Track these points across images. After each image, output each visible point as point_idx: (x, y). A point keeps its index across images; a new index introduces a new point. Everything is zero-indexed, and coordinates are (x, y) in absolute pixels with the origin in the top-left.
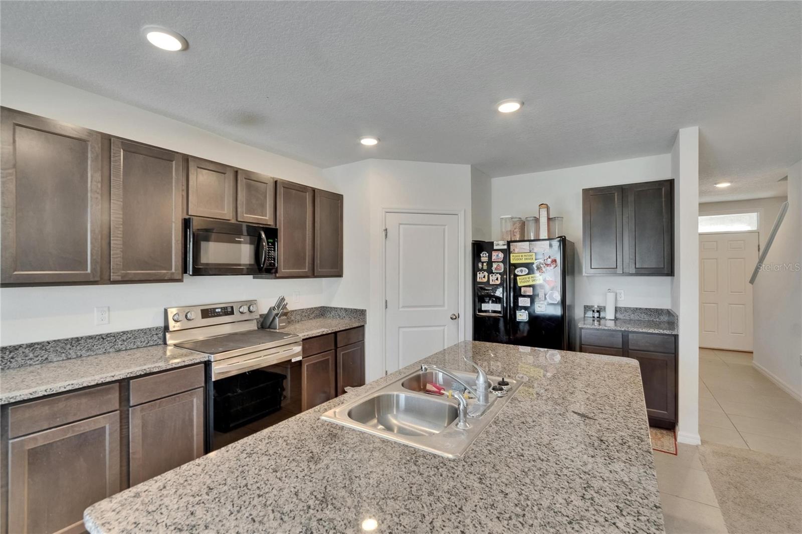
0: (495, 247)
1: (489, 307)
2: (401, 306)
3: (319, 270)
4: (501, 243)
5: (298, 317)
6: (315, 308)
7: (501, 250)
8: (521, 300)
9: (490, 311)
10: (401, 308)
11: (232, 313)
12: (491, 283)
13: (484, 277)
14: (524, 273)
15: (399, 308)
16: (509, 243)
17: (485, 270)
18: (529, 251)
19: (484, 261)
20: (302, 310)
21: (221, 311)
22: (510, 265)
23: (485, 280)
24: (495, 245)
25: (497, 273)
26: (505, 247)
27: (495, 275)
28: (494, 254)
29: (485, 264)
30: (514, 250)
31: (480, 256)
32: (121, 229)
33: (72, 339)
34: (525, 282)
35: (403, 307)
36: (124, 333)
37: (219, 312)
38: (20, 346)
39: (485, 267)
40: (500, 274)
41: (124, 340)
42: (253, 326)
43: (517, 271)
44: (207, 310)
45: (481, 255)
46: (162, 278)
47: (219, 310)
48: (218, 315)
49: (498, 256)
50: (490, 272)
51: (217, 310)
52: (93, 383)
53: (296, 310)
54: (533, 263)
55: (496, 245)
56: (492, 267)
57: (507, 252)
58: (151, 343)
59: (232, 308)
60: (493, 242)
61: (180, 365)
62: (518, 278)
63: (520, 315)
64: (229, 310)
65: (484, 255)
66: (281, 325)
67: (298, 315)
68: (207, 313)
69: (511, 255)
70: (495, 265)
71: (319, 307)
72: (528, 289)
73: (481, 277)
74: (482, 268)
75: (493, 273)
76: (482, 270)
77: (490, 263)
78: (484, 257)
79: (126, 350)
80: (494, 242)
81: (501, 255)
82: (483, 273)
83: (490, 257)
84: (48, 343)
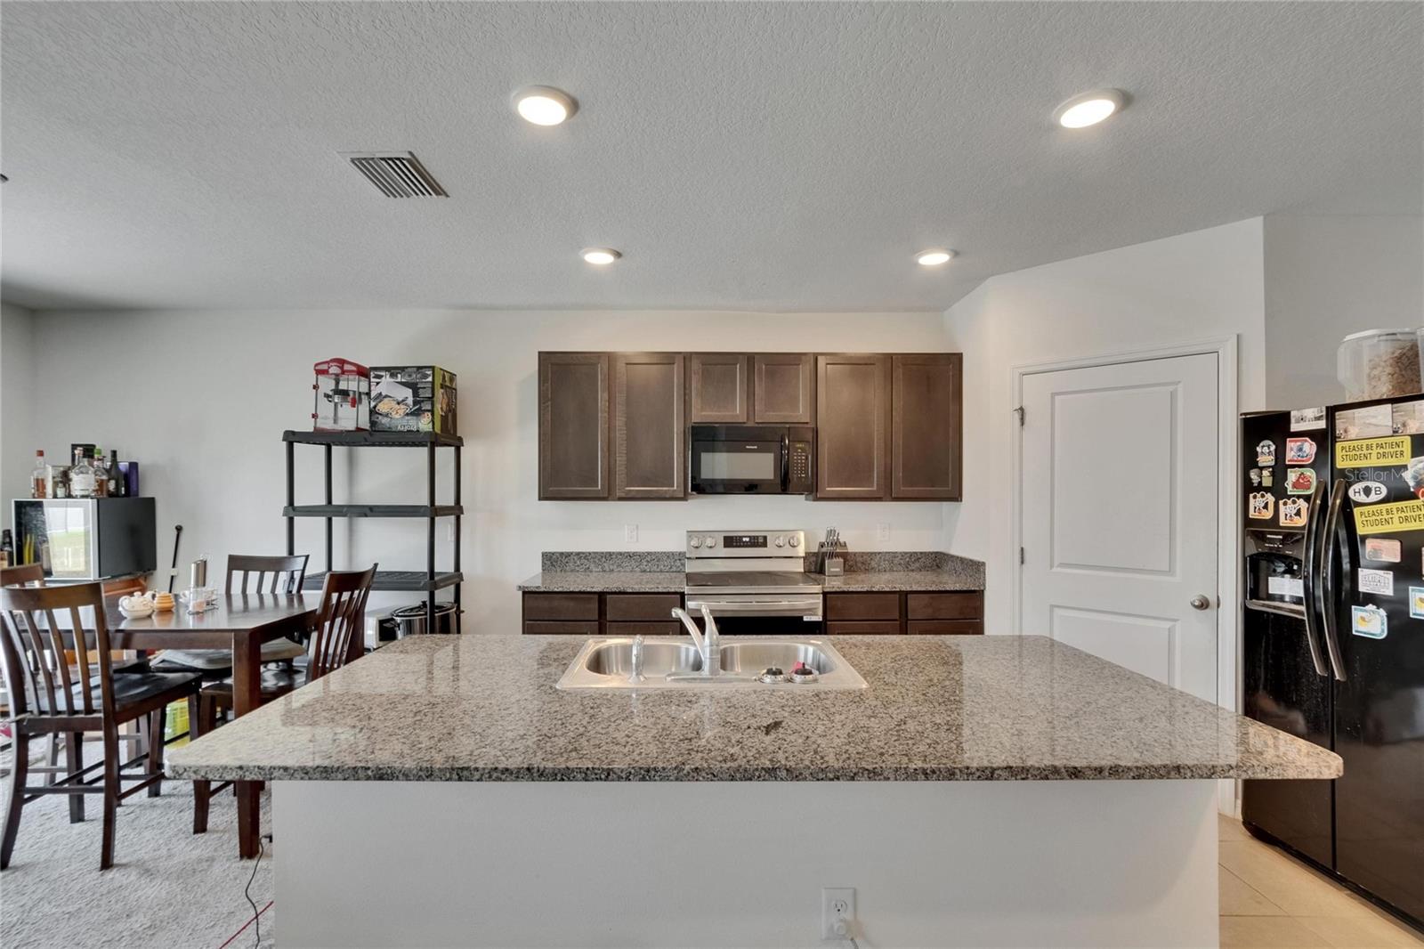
0: (1294, 427)
1: (1285, 587)
2: (1056, 563)
3: (902, 488)
4: (1310, 413)
5: (885, 565)
6: (921, 553)
7: (1312, 435)
8: (1365, 576)
9: (1287, 599)
10: (1058, 566)
11: (764, 544)
12: (1283, 522)
13: (1266, 507)
14: (1373, 497)
15: (1052, 567)
16: (1331, 412)
17: (1267, 490)
18: (1391, 433)
19: (1265, 464)
20: (894, 555)
21: (750, 541)
22: (1336, 473)
23: (1268, 515)
24: (1293, 420)
25: (1299, 497)
26: (1322, 424)
27: (1294, 502)
28: (1292, 445)
29: (1266, 473)
30: (1346, 431)
31: (1257, 452)
32: (625, 445)
33: (606, 553)
34: (1377, 522)
35: (1062, 565)
36: (648, 553)
37: (746, 542)
38: (572, 553)
39: (1267, 482)
40: (1307, 498)
41: (648, 561)
42: (799, 567)
43: (1356, 492)
44: (732, 537)
45: (1259, 449)
46: (663, 496)
47: (748, 539)
48: (746, 545)
49: (1300, 450)
50: (1279, 491)
51: (744, 539)
52: (577, 590)
53: (880, 553)
54: (1405, 467)
55: (1297, 422)
56: (1286, 480)
57: (1325, 439)
58: (674, 569)
59: (765, 538)
60: (1288, 414)
61: (653, 590)
62: (1356, 511)
63: (1363, 619)
64: (761, 540)
65: (1266, 449)
66: (832, 570)
67: (884, 560)
68: (730, 541)
69: (1338, 446)
70: (1292, 476)
71: (932, 553)
72: (1386, 543)
73: (1261, 507)
74: (1260, 483)
75: (1289, 497)
76: (1260, 488)
77: (1280, 470)
78: (1266, 453)
79: (650, 572)
80: (1292, 414)
81: (1310, 448)
82: (1263, 496)
83: (1280, 454)
84: (590, 553)
